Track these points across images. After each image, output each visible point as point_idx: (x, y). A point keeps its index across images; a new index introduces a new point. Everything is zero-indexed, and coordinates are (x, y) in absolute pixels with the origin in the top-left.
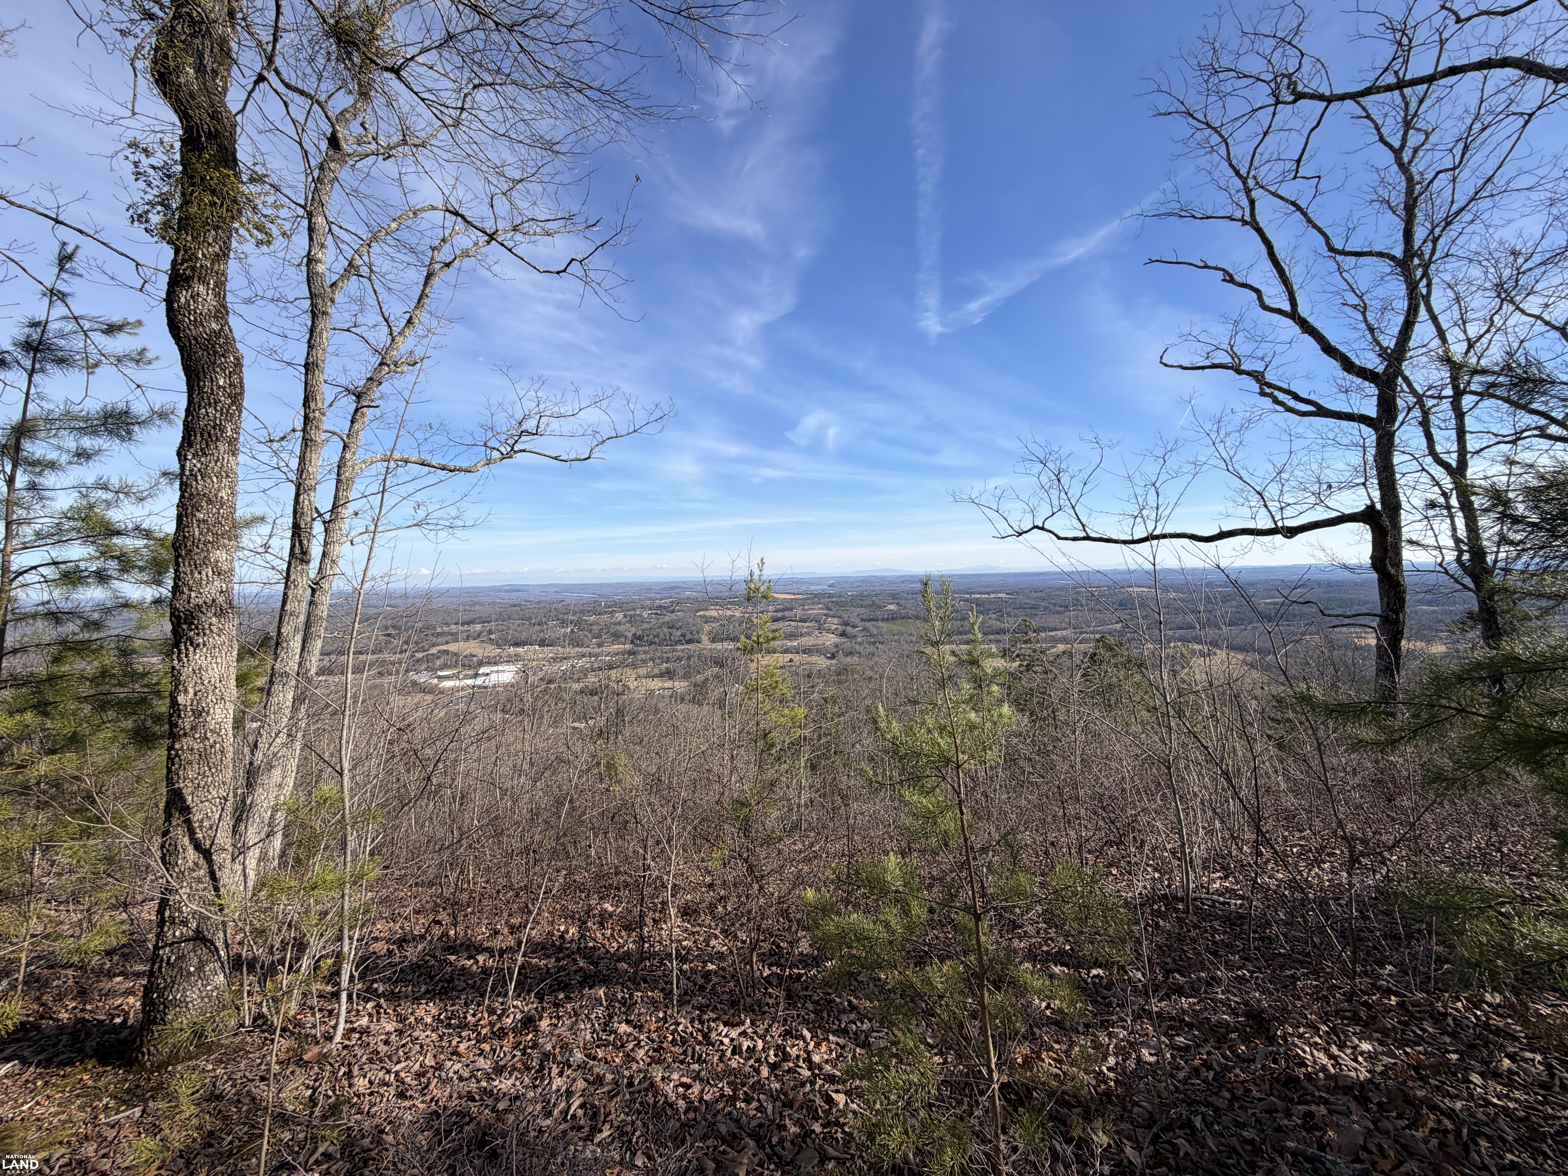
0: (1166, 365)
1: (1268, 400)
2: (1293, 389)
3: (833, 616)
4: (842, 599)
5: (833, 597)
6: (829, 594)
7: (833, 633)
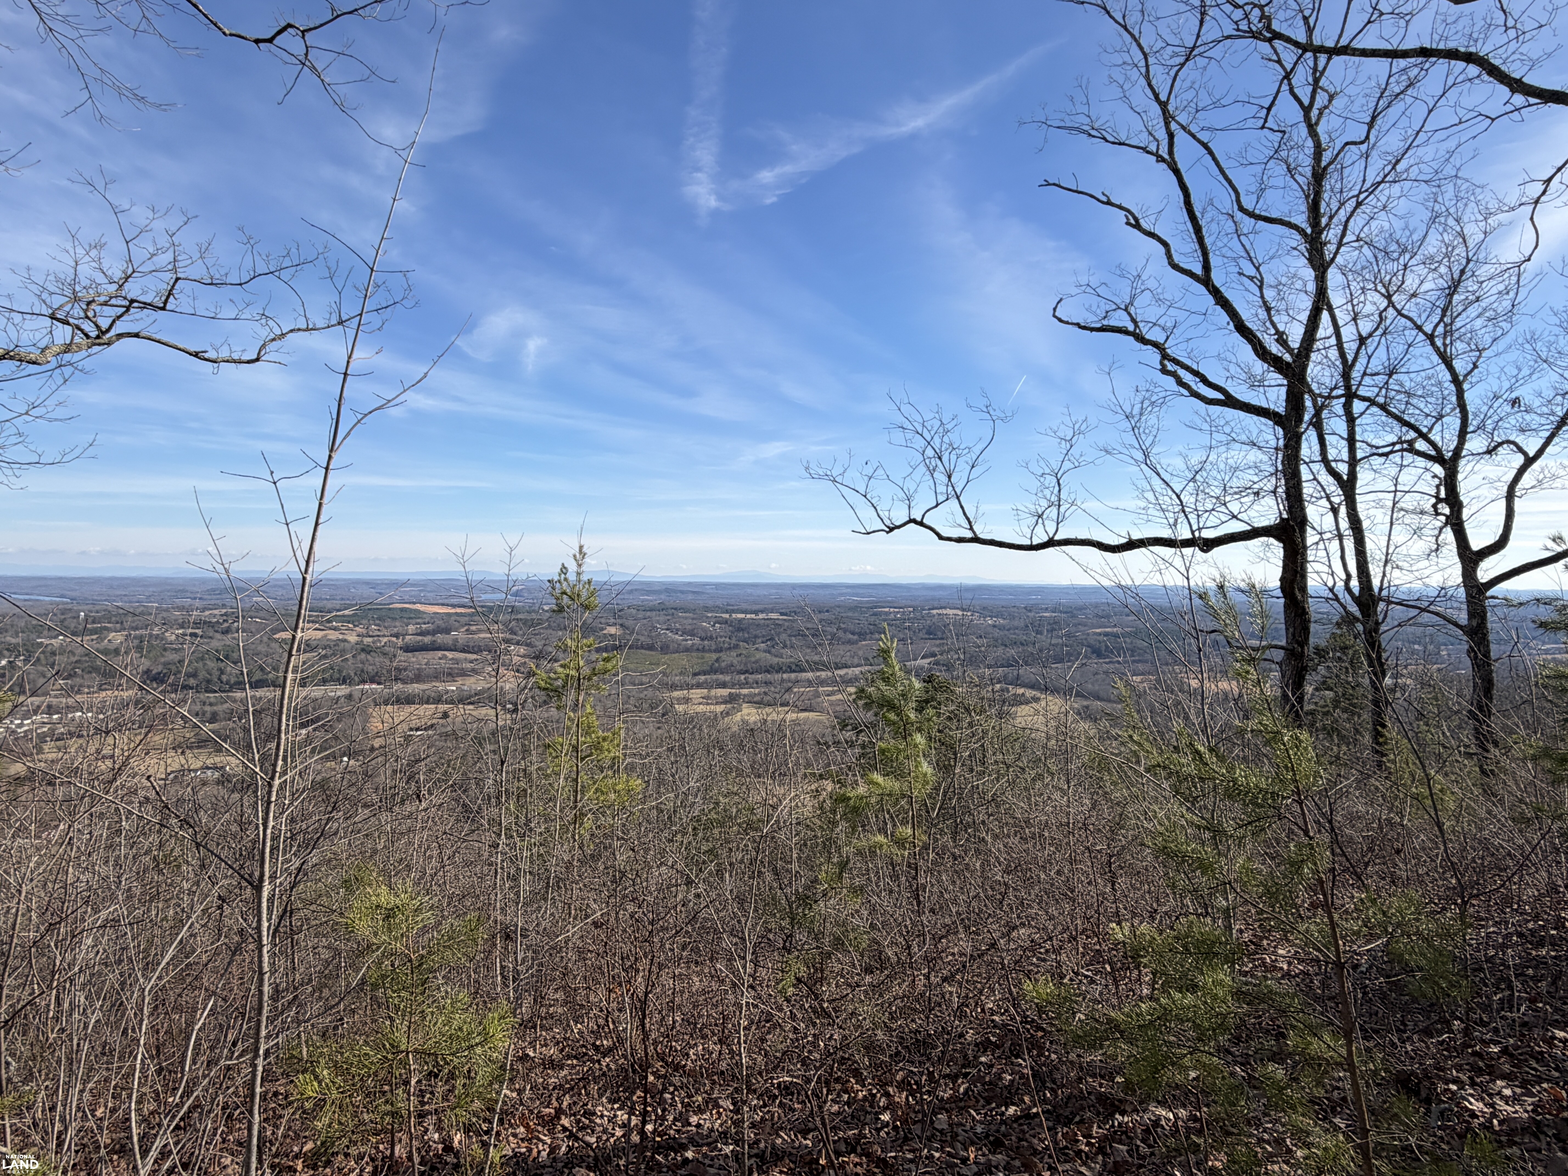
0: (1060, 320)
1: (1171, 380)
2: (1201, 371)
3: (518, 643)
4: (534, 616)
5: (518, 612)
6: (513, 607)
7: (518, 671)
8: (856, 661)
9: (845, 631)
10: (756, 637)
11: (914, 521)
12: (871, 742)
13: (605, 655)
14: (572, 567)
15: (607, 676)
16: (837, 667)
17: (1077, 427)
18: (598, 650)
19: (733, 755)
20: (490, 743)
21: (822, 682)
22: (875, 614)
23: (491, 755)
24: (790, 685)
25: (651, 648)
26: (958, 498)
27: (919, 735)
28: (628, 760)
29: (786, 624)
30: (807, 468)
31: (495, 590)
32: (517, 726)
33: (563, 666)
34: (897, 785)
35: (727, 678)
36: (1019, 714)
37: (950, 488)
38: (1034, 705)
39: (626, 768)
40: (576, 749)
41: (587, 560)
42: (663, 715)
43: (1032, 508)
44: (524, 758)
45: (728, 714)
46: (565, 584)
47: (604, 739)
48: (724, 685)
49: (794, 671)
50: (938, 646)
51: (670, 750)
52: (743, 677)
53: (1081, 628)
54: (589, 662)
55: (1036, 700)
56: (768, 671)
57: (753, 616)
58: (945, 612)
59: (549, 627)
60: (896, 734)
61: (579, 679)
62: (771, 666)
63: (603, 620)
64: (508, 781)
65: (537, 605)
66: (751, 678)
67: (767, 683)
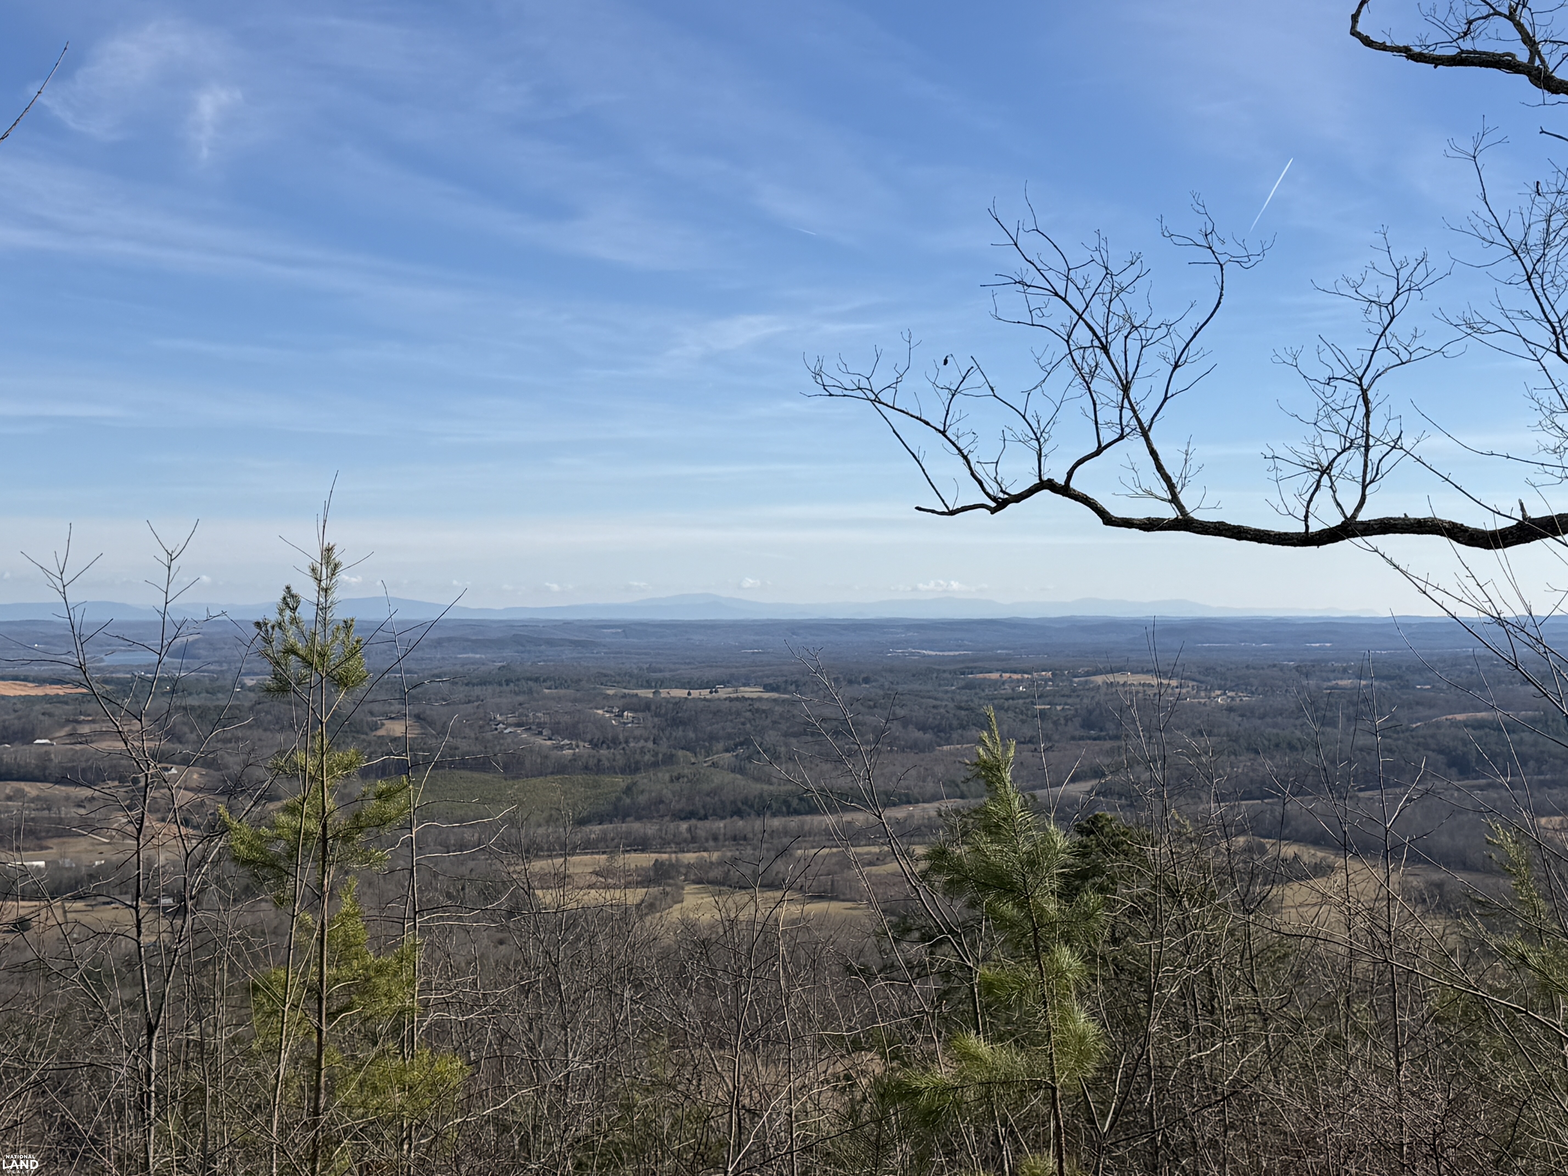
0: (1367, 42)
3: (186, 761)
4: (222, 700)
5: (187, 692)
6: (175, 681)
7: (186, 823)
8: (930, 787)
9: (905, 722)
10: (713, 738)
11: (1050, 485)
12: (962, 967)
13: (382, 785)
14: (307, 591)
15: (386, 832)
16: (889, 804)
17: (1404, 274)
18: (365, 773)
19: (662, 998)
20: (123, 986)
21: (854, 836)
22: (970, 686)
23: (126, 1014)
24: (786, 841)
25: (483, 765)
26: (1145, 434)
27: (1066, 951)
28: (432, 1016)
29: (778, 709)
30: (817, 374)
31: (133, 644)
32: (184, 947)
33: (291, 810)
34: (1021, 1060)
35: (650, 829)
36: (1288, 902)
37: (1127, 414)
38: (1319, 883)
39: (428, 1032)
40: (316, 992)
41: (342, 576)
42: (511, 914)
43: (1306, 451)
44: (199, 1018)
45: (652, 907)
46: (292, 630)
47: (380, 970)
48: (642, 845)
49: (797, 812)
50: (1110, 753)
51: (525, 991)
52: (684, 826)
53: (1424, 712)
54: (346, 800)
55: (1321, 870)
56: (738, 813)
57: (705, 693)
58: (1120, 678)
59: (257, 724)
60: (1015, 947)
61: (325, 841)
62: (745, 802)
63: (376, 707)
64: (163, 1069)
65: (229, 677)
66: (704, 827)
67: (738, 839)
